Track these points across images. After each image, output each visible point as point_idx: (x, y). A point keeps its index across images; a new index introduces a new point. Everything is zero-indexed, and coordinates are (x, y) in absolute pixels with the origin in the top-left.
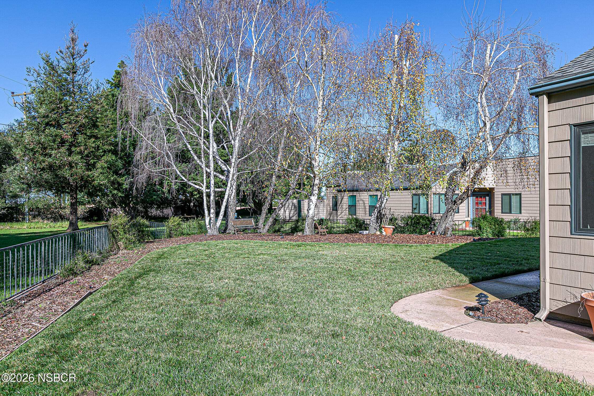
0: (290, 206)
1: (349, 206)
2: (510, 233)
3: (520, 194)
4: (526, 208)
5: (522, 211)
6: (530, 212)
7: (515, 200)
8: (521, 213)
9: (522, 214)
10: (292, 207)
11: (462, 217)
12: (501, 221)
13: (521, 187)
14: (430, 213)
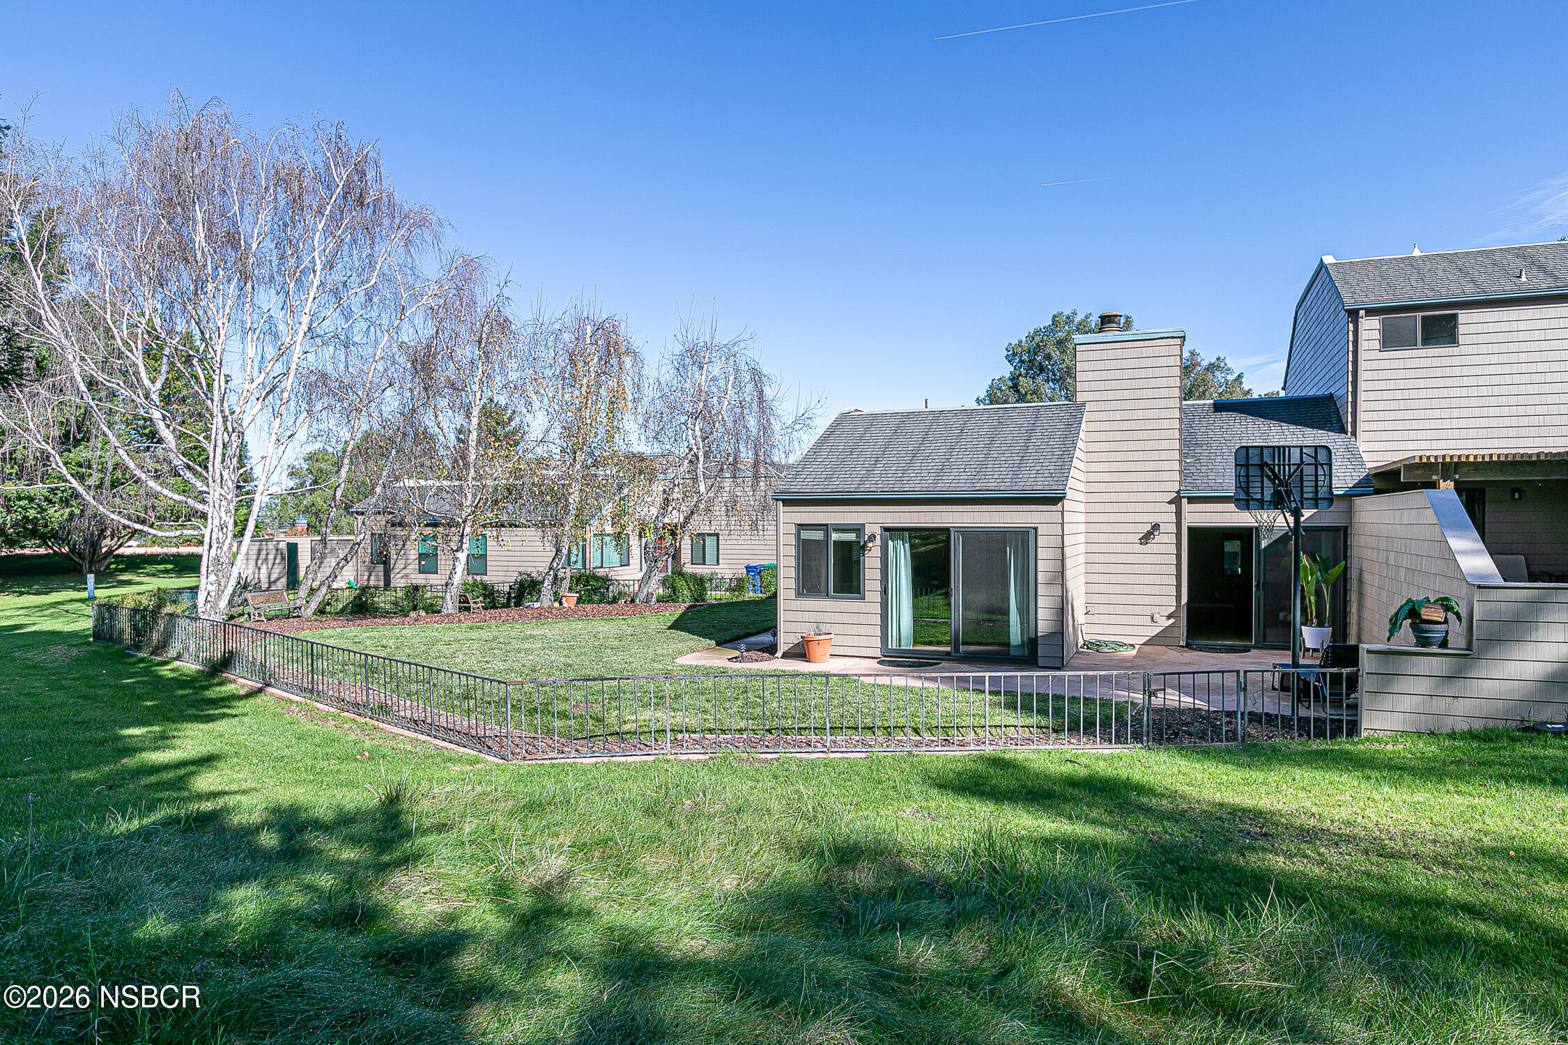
0: (271, 557)
1: (420, 554)
2: (713, 596)
3: (717, 535)
4: (725, 557)
5: (721, 561)
6: (731, 561)
7: (710, 542)
8: (718, 564)
9: (721, 566)
10: (275, 559)
11: (633, 571)
12: (701, 579)
13: (727, 532)
14: (588, 567)
